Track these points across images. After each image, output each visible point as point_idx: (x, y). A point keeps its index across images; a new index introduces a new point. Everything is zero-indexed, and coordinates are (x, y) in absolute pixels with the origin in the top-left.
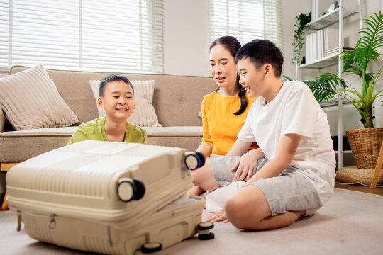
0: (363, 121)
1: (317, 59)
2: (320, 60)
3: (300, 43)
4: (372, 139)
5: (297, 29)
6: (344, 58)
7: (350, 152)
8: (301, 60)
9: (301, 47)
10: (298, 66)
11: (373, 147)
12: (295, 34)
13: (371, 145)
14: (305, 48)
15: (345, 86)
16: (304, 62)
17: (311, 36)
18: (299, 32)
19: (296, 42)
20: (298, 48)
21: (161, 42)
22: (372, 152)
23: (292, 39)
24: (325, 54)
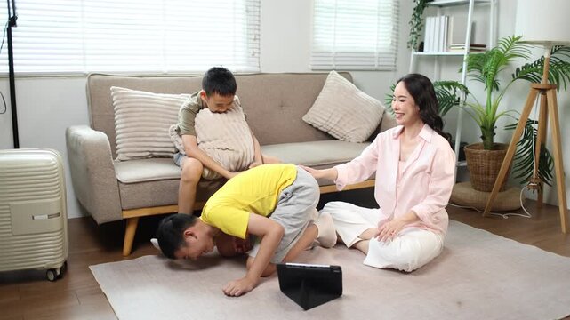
0: (483, 137)
1: (438, 51)
2: (441, 53)
3: (418, 24)
4: (491, 161)
5: (415, 5)
6: (470, 57)
7: (464, 164)
8: (418, 45)
9: (419, 30)
10: (414, 53)
11: (491, 171)
12: (413, 12)
13: (489, 168)
14: (424, 31)
15: (467, 93)
16: (421, 48)
17: (433, 19)
18: (419, 10)
19: (413, 21)
20: (416, 30)
21: (257, 27)
22: (488, 175)
23: (410, 17)
24: (448, 48)
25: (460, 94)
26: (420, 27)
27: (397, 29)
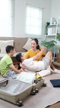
6: (57, 36)
7: (56, 58)
10: (46, 35)
17: (49, 28)
18: (47, 27)
21: (14, 28)
23: (45, 28)
24: (52, 34)
25: (55, 43)
26: (47, 30)
27: (42, 31)
